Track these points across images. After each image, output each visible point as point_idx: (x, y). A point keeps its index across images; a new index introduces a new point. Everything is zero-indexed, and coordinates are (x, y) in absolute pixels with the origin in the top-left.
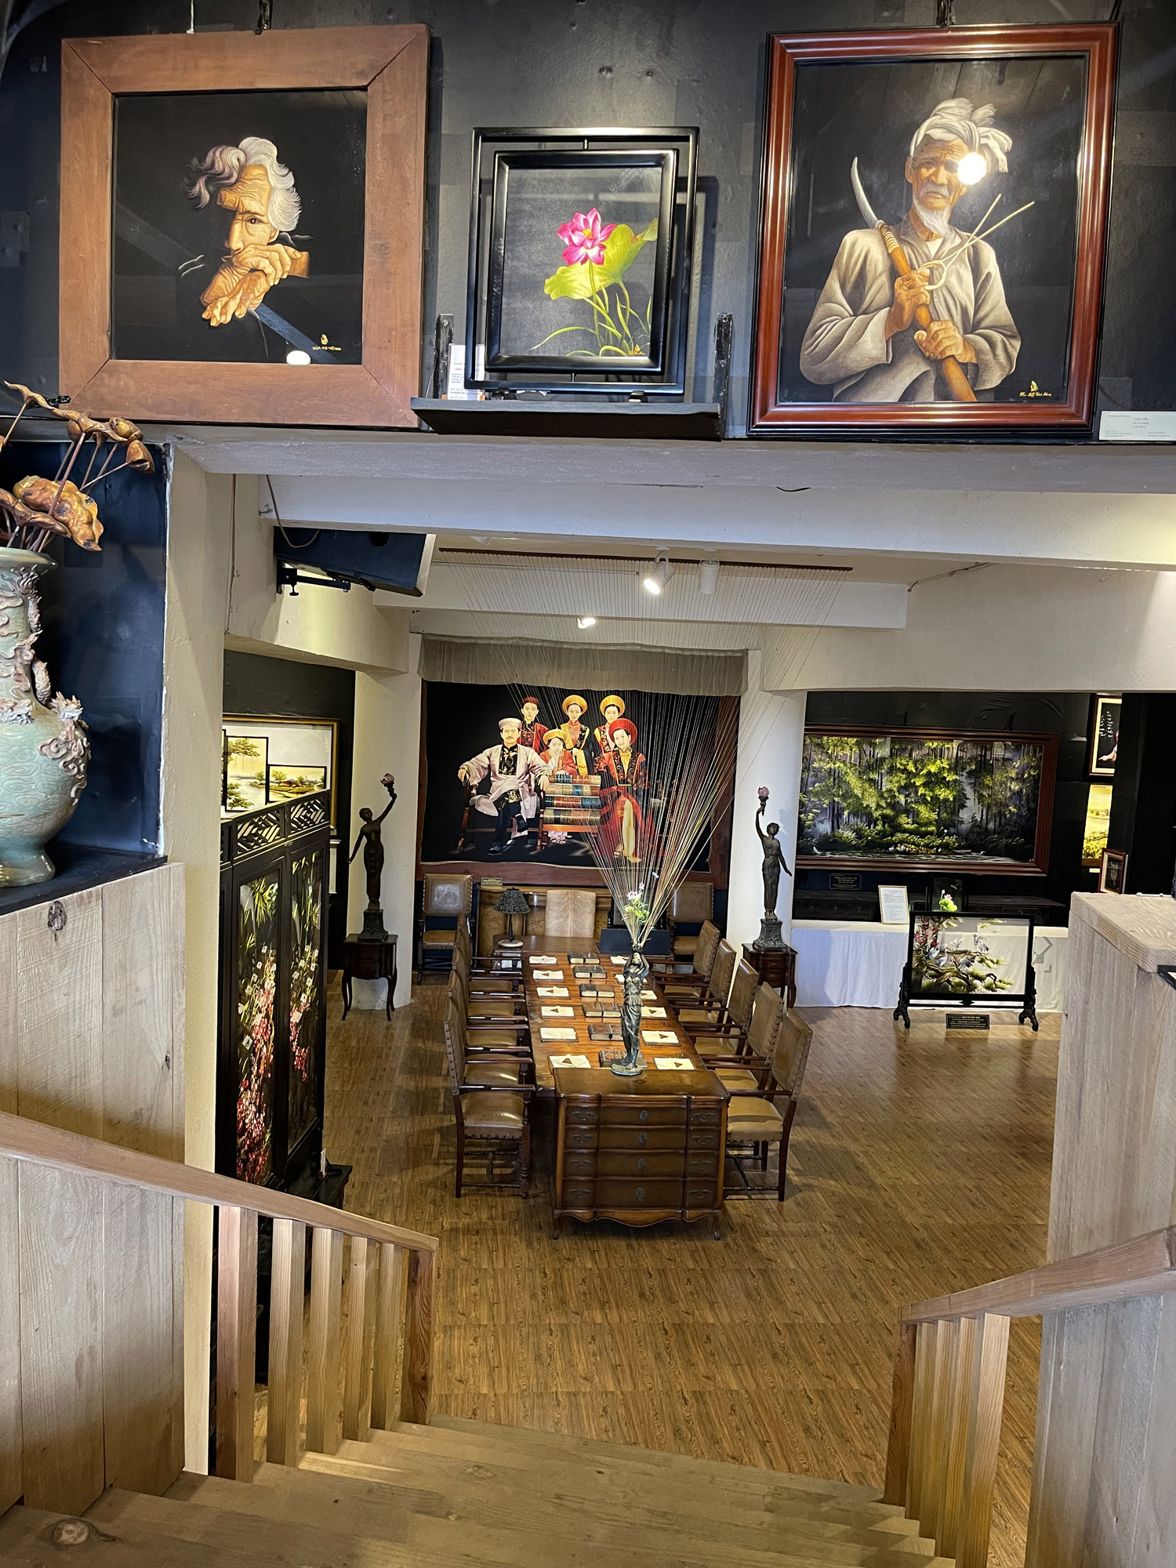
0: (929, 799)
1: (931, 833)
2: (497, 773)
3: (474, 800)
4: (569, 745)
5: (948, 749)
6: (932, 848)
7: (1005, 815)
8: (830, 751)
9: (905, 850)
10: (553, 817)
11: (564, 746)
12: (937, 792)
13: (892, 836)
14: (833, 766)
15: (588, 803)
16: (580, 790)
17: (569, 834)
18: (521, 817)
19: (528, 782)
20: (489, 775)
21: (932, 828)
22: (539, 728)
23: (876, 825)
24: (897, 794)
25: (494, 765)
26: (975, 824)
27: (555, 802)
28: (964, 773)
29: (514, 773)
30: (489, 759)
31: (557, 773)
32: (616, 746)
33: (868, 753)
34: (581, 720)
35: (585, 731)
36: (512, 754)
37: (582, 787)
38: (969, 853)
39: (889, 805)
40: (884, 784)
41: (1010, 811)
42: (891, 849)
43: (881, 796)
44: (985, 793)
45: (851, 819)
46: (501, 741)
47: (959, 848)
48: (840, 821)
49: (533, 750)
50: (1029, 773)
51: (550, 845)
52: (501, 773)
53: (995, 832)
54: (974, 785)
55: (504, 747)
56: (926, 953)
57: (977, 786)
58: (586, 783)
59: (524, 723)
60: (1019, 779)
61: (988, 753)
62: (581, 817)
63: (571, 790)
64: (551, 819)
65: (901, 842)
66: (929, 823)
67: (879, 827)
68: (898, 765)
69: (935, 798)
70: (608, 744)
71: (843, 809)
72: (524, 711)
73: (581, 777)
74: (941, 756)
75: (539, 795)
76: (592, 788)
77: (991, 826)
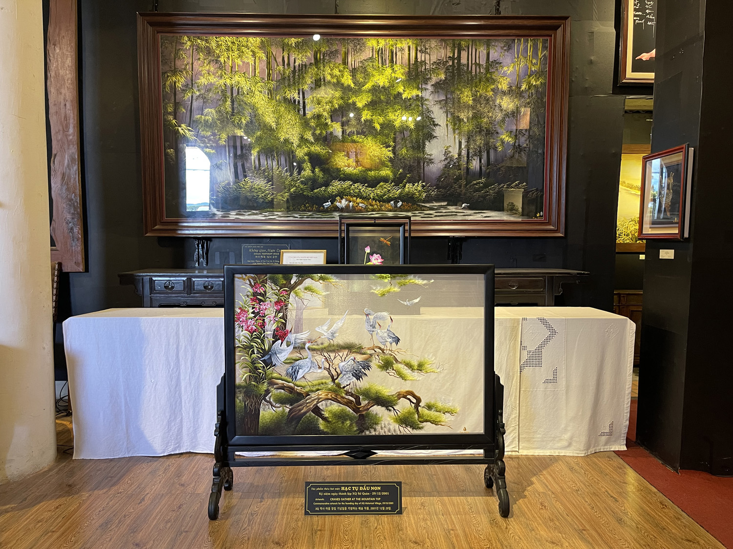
0: (378, 127)
1: (385, 180)
5: (402, 50)
6: (388, 200)
7: (495, 148)
8: (222, 60)
9: (347, 206)
12: (391, 116)
13: (327, 184)
14: (228, 82)
21: (386, 172)
23: (300, 169)
24: (329, 121)
26: (451, 164)
28: (429, 87)
33: (280, 60)
38: (444, 207)
39: (318, 139)
40: (307, 107)
41: (503, 142)
42: (327, 204)
43: (305, 124)
44: (462, 116)
45: (263, 161)
47: (429, 199)
48: (247, 165)
50: (529, 83)
53: (480, 174)
54: (444, 104)
56: (265, 353)
57: (451, 104)
60: (514, 91)
61: (464, 54)
65: (342, 194)
66: (383, 164)
67: (307, 172)
68: (328, 78)
69: (388, 126)
71: (250, 147)
74: (392, 61)
77: (475, 164)
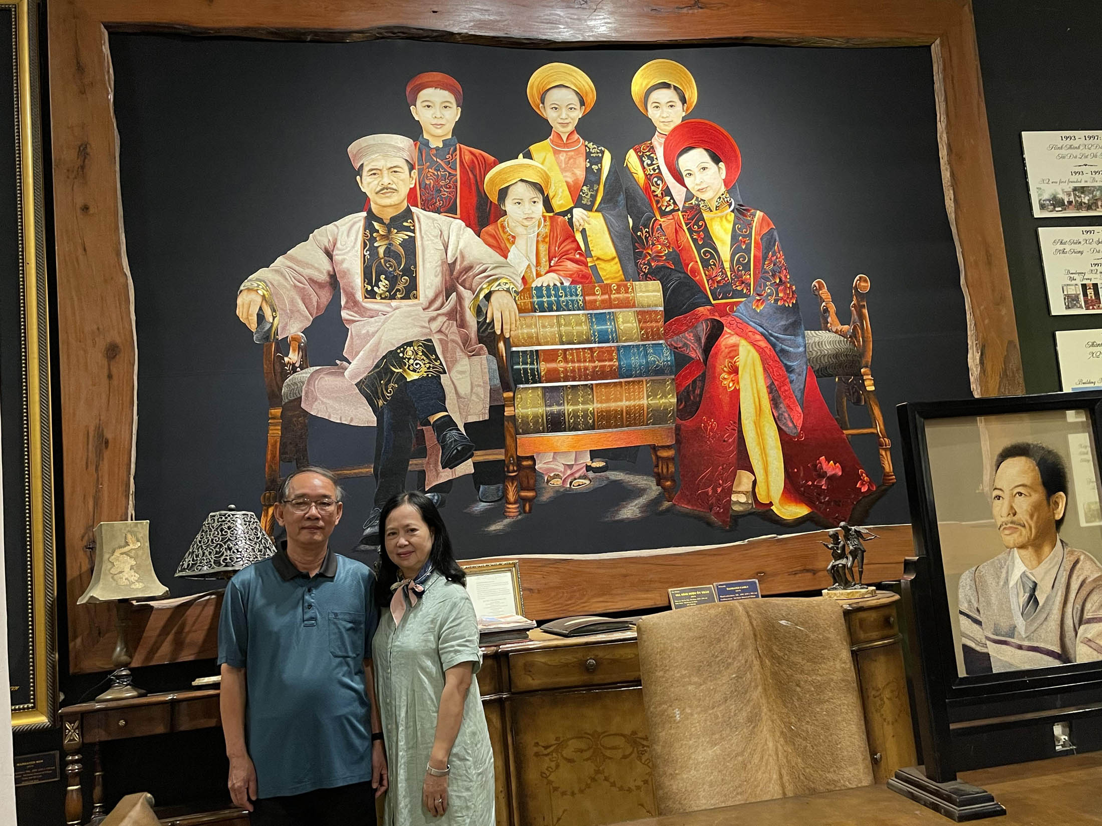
2: (359, 296)
3: (296, 385)
4: (561, 200)
10: (541, 410)
11: (548, 205)
15: (636, 361)
16: (609, 327)
17: (594, 454)
18: (448, 422)
19: (457, 315)
20: (334, 306)
22: (467, 157)
25: (345, 273)
27: (543, 367)
29: (410, 292)
30: (329, 254)
31: (537, 283)
32: (689, 196)
34: (584, 128)
35: (599, 160)
36: (399, 237)
37: (613, 318)
46: (360, 202)
49: (458, 224)
51: (546, 497)
52: (371, 294)
55: (371, 217)
58: (626, 304)
59: (422, 146)
62: (624, 404)
63: (584, 328)
64: (536, 417)
70: (667, 192)
72: (420, 113)
73: (606, 289)
75: (493, 351)
76: (644, 316)
